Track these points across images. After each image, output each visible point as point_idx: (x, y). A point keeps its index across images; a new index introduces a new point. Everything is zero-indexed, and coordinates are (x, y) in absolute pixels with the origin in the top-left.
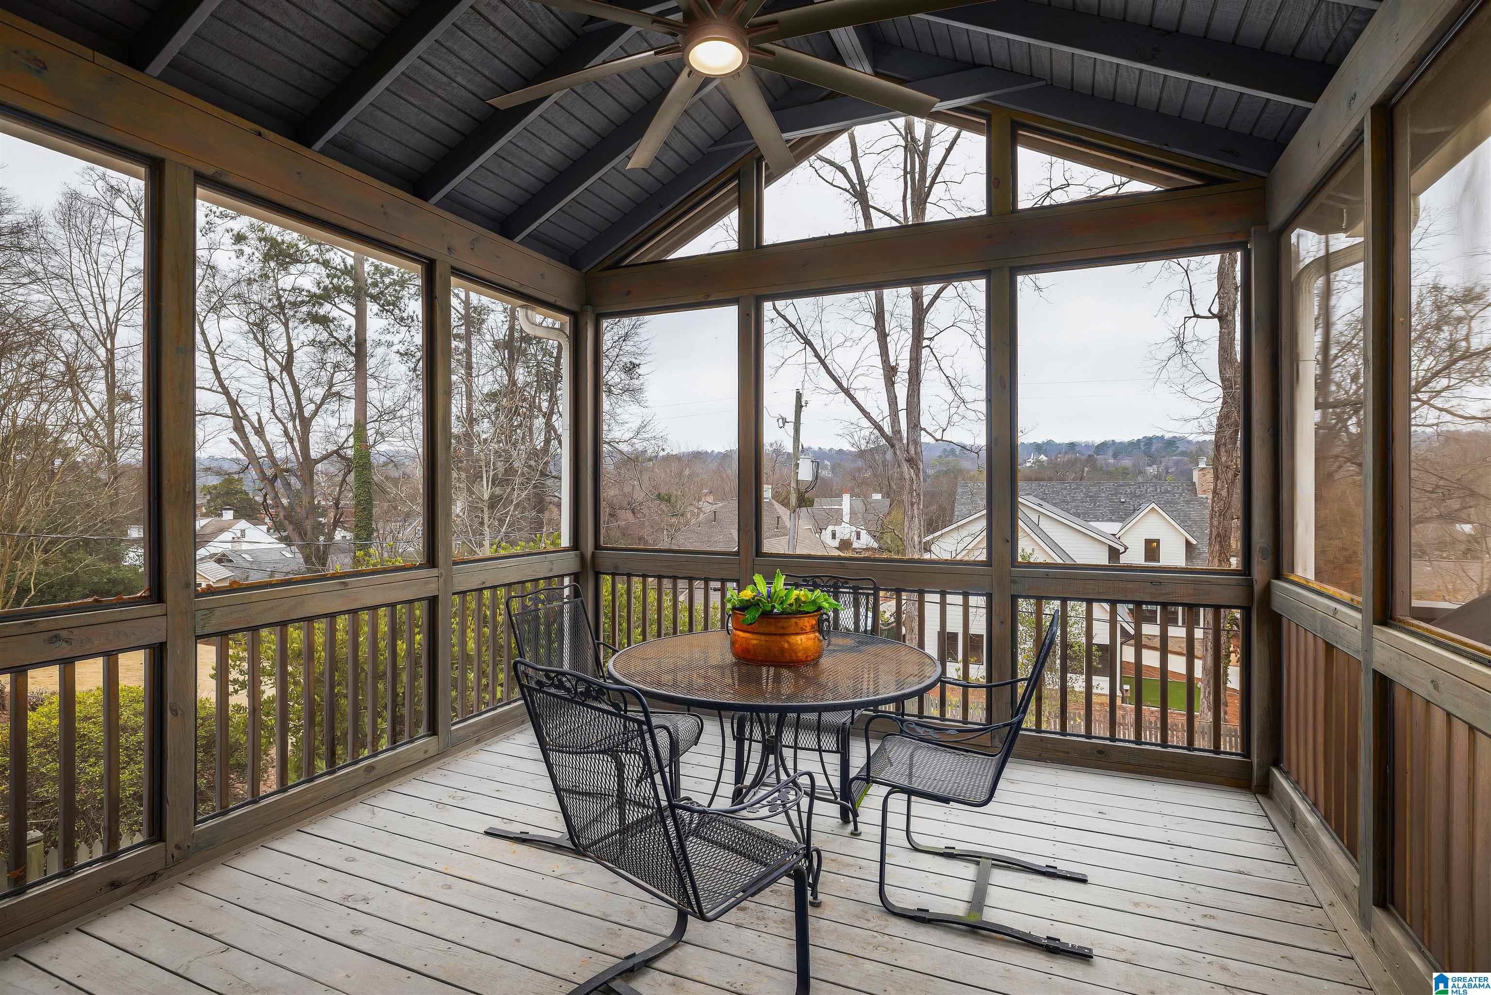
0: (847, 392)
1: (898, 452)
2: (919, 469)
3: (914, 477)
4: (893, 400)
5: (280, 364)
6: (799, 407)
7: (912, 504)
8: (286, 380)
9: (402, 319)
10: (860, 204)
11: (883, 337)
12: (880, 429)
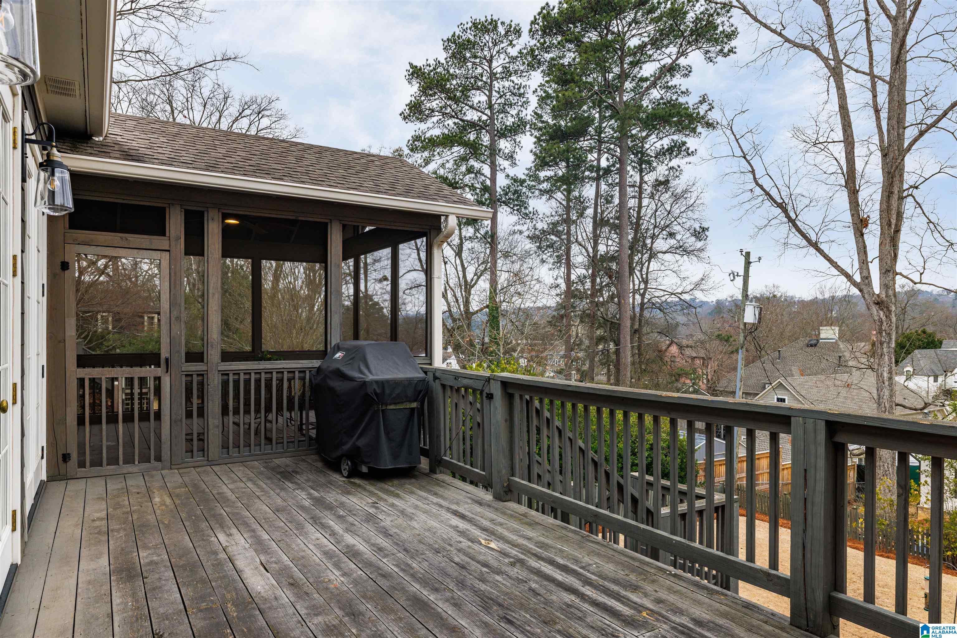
0: (815, 245)
1: (866, 296)
2: (890, 312)
3: (884, 318)
4: (862, 250)
5: (455, 252)
6: (748, 263)
7: (882, 343)
8: (458, 261)
9: (526, 214)
10: (834, 77)
11: (853, 193)
12: (849, 277)
